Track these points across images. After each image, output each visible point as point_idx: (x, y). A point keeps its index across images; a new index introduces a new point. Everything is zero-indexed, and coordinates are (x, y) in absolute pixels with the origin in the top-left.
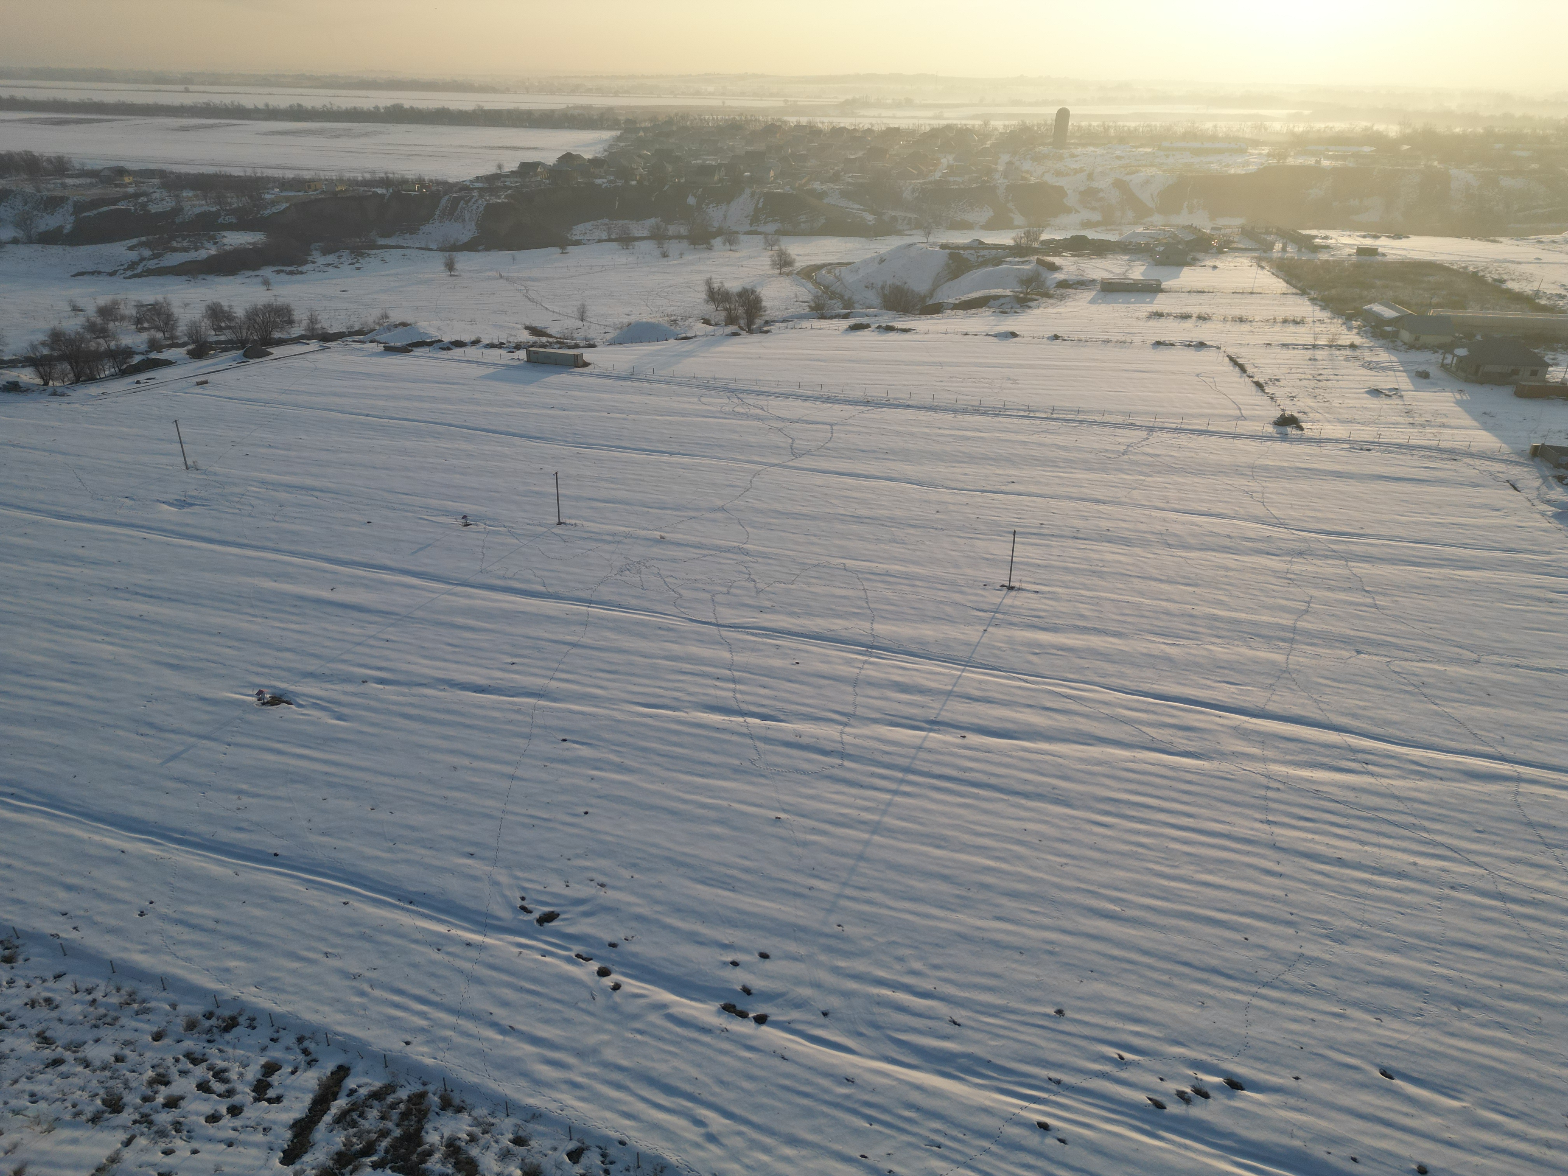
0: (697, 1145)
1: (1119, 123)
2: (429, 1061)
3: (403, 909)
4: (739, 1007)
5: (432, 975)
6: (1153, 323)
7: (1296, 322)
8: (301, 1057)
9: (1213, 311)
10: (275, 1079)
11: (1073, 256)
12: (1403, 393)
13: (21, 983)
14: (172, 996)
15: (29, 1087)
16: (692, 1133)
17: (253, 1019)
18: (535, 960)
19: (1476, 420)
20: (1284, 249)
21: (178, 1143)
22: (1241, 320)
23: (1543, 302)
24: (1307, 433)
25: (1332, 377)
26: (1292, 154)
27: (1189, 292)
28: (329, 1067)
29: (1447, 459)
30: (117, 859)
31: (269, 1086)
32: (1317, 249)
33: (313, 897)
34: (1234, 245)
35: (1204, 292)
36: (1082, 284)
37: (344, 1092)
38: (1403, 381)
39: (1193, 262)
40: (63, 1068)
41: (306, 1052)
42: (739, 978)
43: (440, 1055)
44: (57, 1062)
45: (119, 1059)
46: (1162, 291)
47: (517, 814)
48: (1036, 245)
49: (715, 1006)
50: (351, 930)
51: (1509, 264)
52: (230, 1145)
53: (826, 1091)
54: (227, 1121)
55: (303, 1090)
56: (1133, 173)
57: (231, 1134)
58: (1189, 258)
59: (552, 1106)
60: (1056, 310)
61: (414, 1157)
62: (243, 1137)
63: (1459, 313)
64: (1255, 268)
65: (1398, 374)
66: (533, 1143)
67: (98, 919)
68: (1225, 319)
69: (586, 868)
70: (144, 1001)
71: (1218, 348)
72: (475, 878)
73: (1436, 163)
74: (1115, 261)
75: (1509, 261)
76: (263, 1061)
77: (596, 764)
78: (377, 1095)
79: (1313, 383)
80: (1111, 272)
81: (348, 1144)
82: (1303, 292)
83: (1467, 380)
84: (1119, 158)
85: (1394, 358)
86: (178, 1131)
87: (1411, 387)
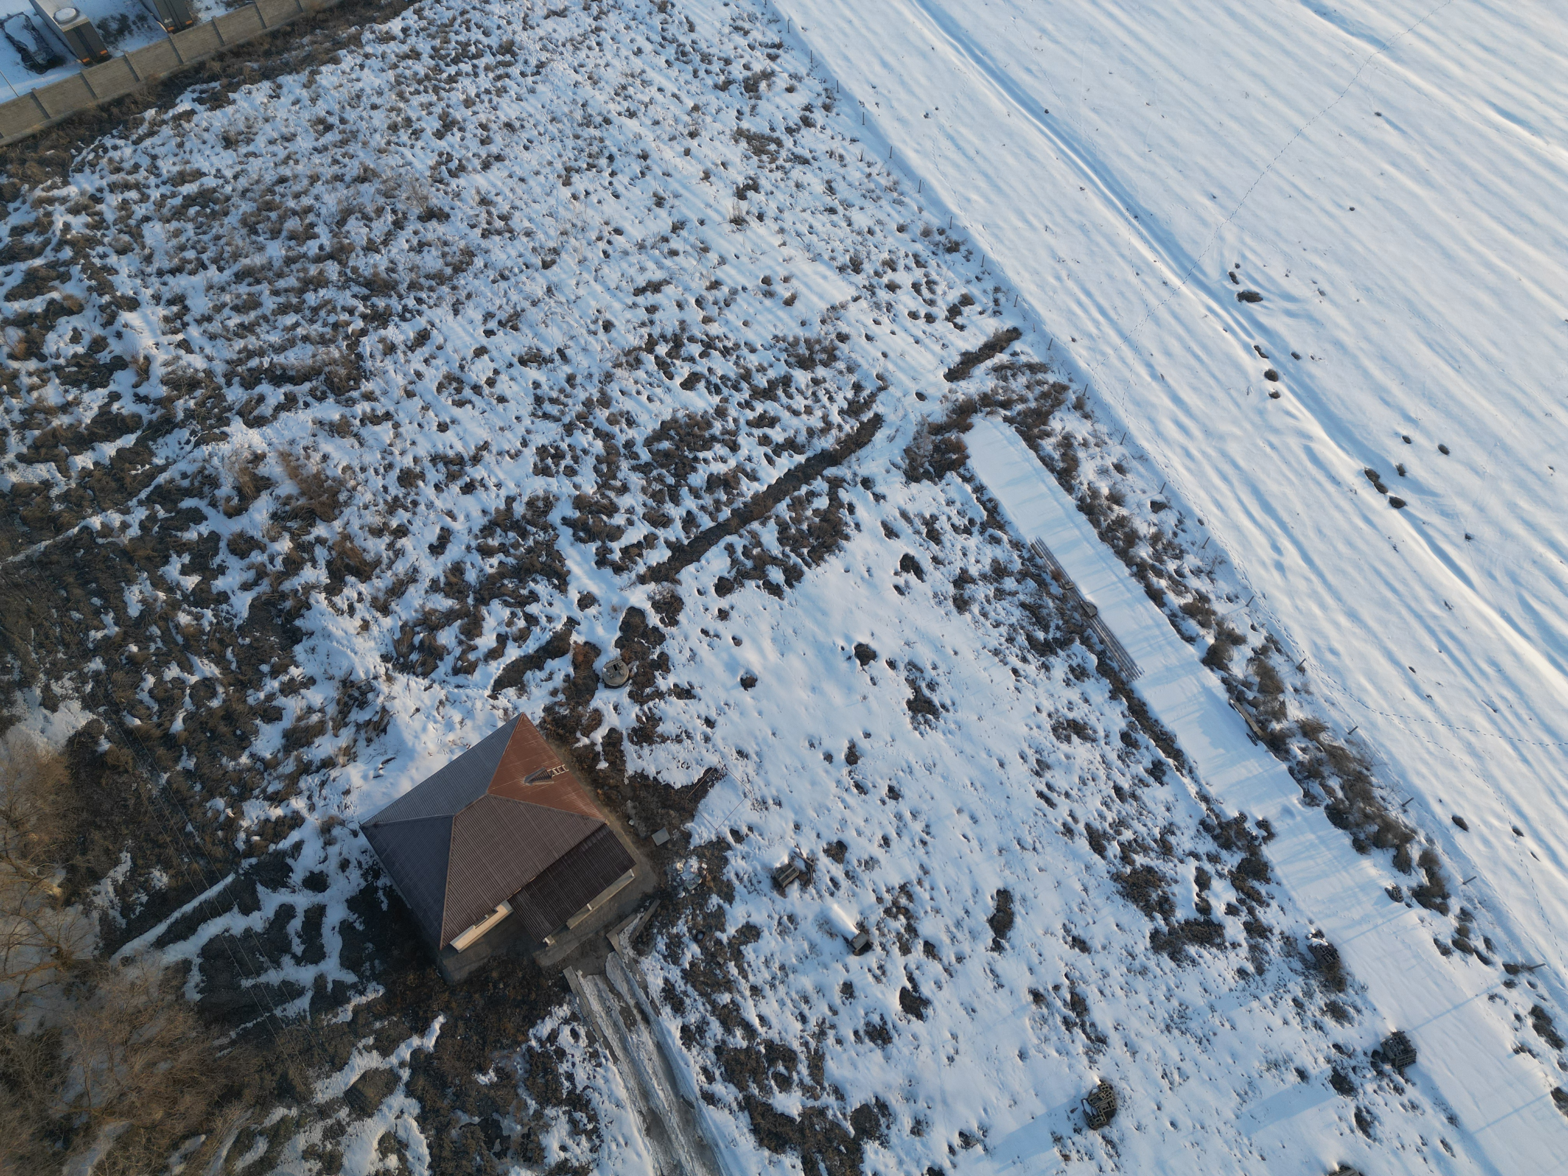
0: (1263, 564)
2: (1082, 365)
3: (1126, 219)
4: (1383, 480)
5: (1121, 294)
8: (991, 304)
10: (966, 310)
13: (829, 132)
14: (923, 201)
15: (811, 220)
16: (1266, 553)
17: (970, 253)
18: (1215, 330)
21: (885, 319)
28: (1006, 323)
30: (926, 54)
31: (960, 313)
33: (1058, 168)
37: (1009, 351)
40: (834, 217)
41: (996, 302)
42: (1400, 454)
43: (1094, 364)
44: (832, 211)
45: (871, 232)
47: (1281, 176)
49: (1362, 466)
50: (1075, 216)
52: (917, 342)
53: (1416, 599)
54: (921, 322)
55: (982, 331)
57: (920, 335)
59: (1160, 459)
61: (1036, 431)
62: (927, 341)
66: (1129, 476)
67: (895, 104)
69: (1316, 267)
70: (902, 194)
72: (1204, 223)
76: (964, 291)
77: (1397, 160)
78: (1033, 368)
81: (995, 391)
86: (888, 310)
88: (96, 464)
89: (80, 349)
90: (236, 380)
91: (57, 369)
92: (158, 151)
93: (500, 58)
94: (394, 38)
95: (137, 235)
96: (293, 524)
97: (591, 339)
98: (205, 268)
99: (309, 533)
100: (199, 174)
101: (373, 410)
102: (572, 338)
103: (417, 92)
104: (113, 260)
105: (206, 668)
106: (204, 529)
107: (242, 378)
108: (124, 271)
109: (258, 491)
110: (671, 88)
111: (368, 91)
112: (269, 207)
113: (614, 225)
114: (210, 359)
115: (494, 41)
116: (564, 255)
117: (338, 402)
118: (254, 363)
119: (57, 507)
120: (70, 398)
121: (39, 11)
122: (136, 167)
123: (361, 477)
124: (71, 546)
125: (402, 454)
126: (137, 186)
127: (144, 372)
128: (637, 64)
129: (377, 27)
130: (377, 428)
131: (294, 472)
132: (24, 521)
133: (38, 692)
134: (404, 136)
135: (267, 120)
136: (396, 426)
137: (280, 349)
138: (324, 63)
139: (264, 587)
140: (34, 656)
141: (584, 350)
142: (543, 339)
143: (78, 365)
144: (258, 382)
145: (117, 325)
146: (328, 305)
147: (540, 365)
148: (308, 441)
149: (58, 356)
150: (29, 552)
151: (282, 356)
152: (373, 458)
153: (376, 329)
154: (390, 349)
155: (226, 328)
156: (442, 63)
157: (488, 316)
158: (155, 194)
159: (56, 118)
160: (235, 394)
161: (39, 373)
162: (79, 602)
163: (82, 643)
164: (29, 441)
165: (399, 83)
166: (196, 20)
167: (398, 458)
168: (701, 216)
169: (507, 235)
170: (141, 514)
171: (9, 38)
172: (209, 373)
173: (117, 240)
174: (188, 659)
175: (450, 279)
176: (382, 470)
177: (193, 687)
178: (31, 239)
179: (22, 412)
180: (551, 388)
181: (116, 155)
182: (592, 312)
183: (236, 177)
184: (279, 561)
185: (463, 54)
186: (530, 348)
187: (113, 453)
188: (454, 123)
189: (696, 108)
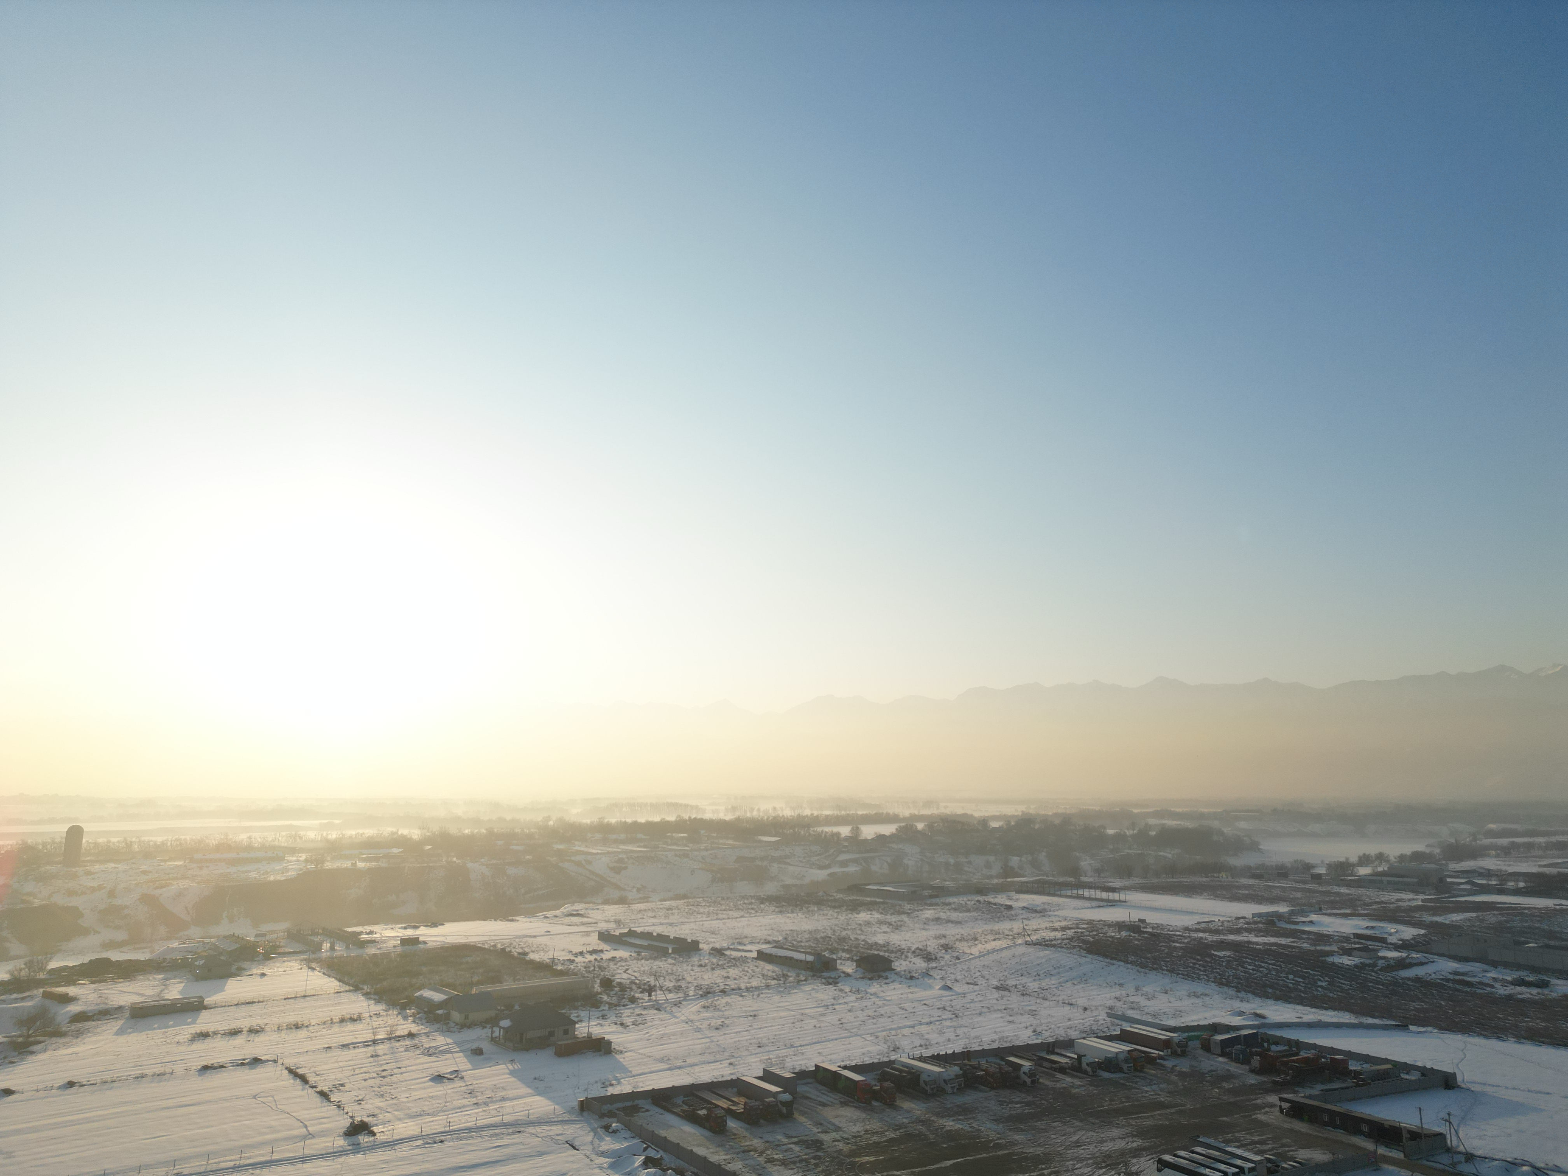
1: (143, 839)
6: (198, 1046)
7: (353, 1020)
9: (266, 1021)
11: (93, 982)
12: (464, 1074)
19: (529, 1087)
20: (332, 948)
22: (297, 1027)
23: (559, 968)
24: (380, 1137)
25: (396, 1071)
26: (329, 858)
27: (237, 1005)
29: (513, 1133)
32: (363, 944)
34: (282, 950)
35: (253, 1002)
36: (105, 1014)
38: (459, 1061)
39: (238, 973)
46: (206, 1008)
48: (42, 976)
51: (527, 939)
56: (162, 887)
58: (233, 969)
60: (70, 1051)
63: (497, 987)
64: (305, 970)
65: (456, 1055)
68: (279, 1029)
71: (275, 1061)
73: (455, 859)
74: (147, 983)
75: (527, 936)
79: (378, 1081)
80: (143, 995)
82: (356, 989)
83: (516, 1049)
84: (145, 872)
85: (449, 1041)
87: (469, 1066)
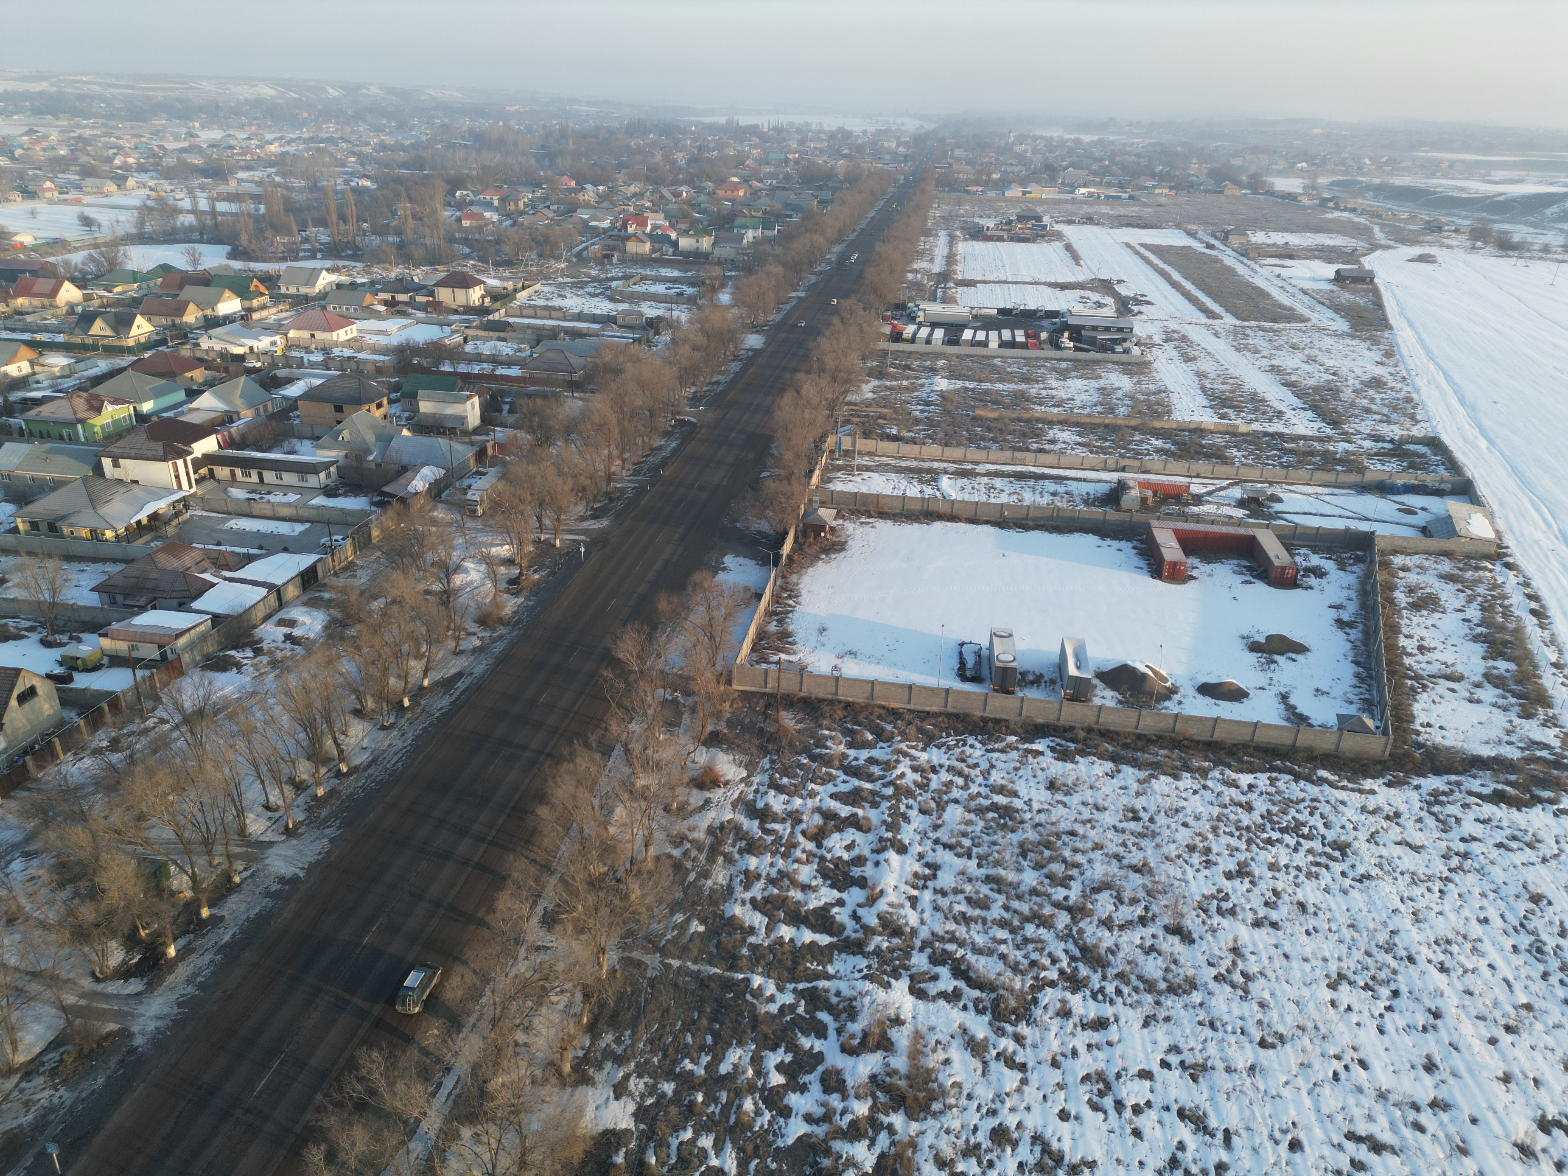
88: (792, 940)
89: (846, 856)
90: (929, 950)
91: (822, 859)
92: (999, 764)
93: (1328, 849)
94: (1237, 787)
95: (941, 807)
96: (882, 1097)
97: (1269, 1145)
98: (969, 857)
99: (887, 1115)
100: (1015, 794)
101: (1014, 1053)
102: (1248, 1129)
103: (1232, 835)
104: (913, 813)
105: (729, 1161)
106: (818, 1045)
107: (934, 953)
108: (914, 825)
109: (878, 1047)
110: (1505, 970)
111: (1189, 811)
112: (1048, 845)
113: (1361, 1055)
114: (922, 922)
115: (1331, 835)
116: (1288, 1047)
117: (990, 1024)
118: (951, 947)
119: (745, 951)
120: (814, 883)
121: (991, 648)
122: (976, 765)
123: (963, 1101)
124: (729, 985)
125: (1012, 1110)
126: (967, 778)
127: (872, 900)
128: (1477, 931)
129: (1228, 772)
130: (1006, 1071)
131: (915, 1054)
132: (719, 945)
133: (621, 1074)
134: (1196, 859)
135: (1092, 788)
136: (1024, 1082)
137: (978, 951)
138: (1165, 774)
139: (820, 1131)
140: (641, 1045)
141: (1255, 1150)
142: (1217, 1110)
143: (836, 865)
144: (943, 963)
145: (881, 857)
146: (1040, 945)
147: (1198, 1130)
148: (944, 1038)
149: (829, 851)
150: (703, 968)
151: (975, 957)
152: (985, 1094)
153: (1065, 989)
154: (1065, 1013)
155: (951, 908)
156: (1268, 826)
157: (1174, 1049)
158: (974, 789)
159: (950, 709)
160: (919, 961)
161: (810, 855)
162: (698, 1030)
163: (675, 1062)
164: (766, 894)
165: (1219, 819)
166: (1090, 700)
167: (1006, 1111)
168: (1477, 1115)
169: (1240, 993)
170: (788, 998)
171: (961, 653)
172: (914, 932)
173: (926, 802)
174: (724, 1142)
175: (1160, 993)
176: (984, 1110)
177: (709, 1168)
178: (876, 770)
179: (780, 872)
180: (1195, 1161)
181: (968, 750)
182: (1286, 1121)
183: (1039, 811)
184: (848, 1118)
185: (1295, 828)
186: (1197, 1107)
187: (807, 941)
188: (1249, 874)
189: (1528, 1007)
